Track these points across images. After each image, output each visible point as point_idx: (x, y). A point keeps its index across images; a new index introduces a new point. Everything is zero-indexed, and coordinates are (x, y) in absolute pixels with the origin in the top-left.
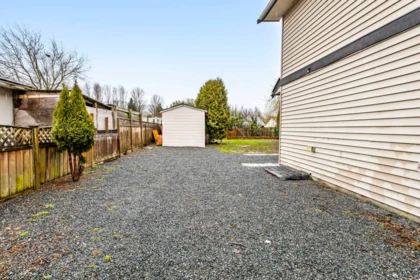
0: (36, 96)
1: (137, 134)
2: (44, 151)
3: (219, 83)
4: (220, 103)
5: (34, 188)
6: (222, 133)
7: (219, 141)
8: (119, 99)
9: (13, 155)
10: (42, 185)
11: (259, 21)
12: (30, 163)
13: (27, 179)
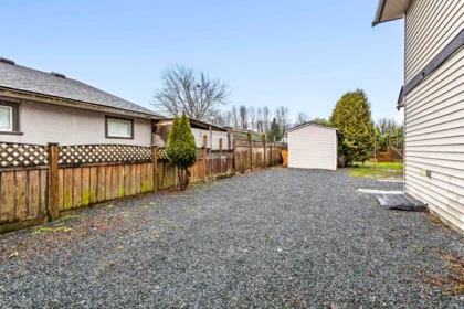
0: (164, 124)
1: (258, 155)
2: (161, 165)
3: (360, 95)
4: (359, 119)
5: (153, 192)
6: (364, 154)
7: (360, 164)
8: (263, 119)
9: (139, 166)
10: (159, 190)
11: (374, 24)
12: (151, 174)
13: (149, 185)
